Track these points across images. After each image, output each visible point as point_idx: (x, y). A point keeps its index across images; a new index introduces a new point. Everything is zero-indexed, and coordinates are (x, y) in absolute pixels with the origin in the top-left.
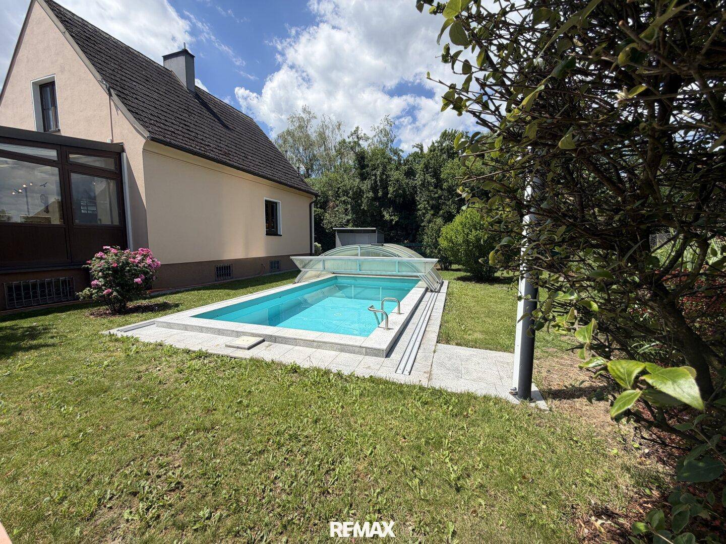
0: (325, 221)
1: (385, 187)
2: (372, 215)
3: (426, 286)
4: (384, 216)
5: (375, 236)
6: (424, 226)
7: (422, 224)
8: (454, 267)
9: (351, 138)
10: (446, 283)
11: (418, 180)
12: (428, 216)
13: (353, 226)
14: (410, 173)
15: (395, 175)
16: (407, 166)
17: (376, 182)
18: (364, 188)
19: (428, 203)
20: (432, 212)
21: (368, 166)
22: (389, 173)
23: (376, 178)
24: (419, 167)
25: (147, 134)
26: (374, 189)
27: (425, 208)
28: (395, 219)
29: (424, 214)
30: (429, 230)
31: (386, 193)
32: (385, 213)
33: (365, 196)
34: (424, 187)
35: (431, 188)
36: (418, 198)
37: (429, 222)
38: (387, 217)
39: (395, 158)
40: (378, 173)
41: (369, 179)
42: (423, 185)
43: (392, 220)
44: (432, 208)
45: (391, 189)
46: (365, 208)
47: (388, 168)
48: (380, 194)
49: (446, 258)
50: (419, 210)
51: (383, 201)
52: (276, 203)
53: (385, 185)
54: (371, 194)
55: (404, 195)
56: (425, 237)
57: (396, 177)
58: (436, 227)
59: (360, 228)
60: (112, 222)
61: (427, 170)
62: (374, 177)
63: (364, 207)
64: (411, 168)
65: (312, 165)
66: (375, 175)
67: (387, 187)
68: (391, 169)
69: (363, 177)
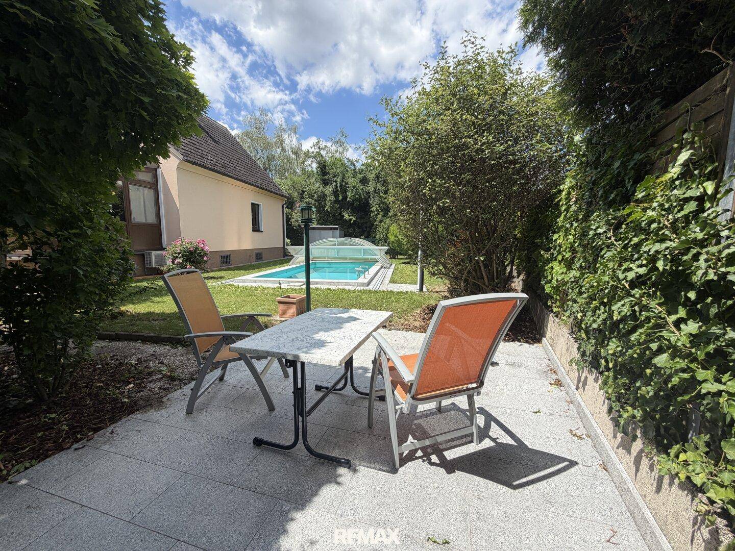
0: (292, 220)
1: (344, 192)
2: (334, 215)
3: (381, 265)
4: (343, 216)
5: (338, 232)
6: (377, 225)
7: (375, 223)
8: (399, 257)
9: (313, 148)
10: (393, 265)
11: (371, 187)
12: (380, 217)
13: (317, 224)
14: (364, 181)
15: (353, 182)
16: (362, 175)
17: (336, 187)
18: (327, 192)
19: (379, 206)
20: (383, 214)
21: (329, 173)
22: (348, 180)
23: (337, 184)
24: (371, 176)
25: (181, 157)
26: (335, 193)
27: (377, 210)
28: (353, 219)
29: (376, 215)
30: (381, 228)
31: (345, 198)
32: (344, 214)
33: (328, 200)
34: (376, 193)
35: (382, 194)
36: (371, 202)
37: (381, 221)
38: (346, 217)
39: (352, 167)
40: (338, 180)
41: (331, 184)
42: (375, 191)
43: (351, 219)
44: (382, 210)
45: (349, 194)
46: (329, 210)
47: (347, 176)
48: (340, 198)
49: (394, 250)
50: (372, 212)
51: (343, 204)
52: (258, 205)
53: (344, 191)
54: (333, 198)
55: (360, 200)
56: (378, 233)
57: (353, 184)
58: (386, 226)
59: (323, 226)
60: (146, 220)
61: (378, 180)
62: (335, 184)
63: (327, 208)
64: (365, 176)
65: (270, 165)
66: (336, 182)
67: (346, 192)
68: (349, 177)
69: (325, 183)
